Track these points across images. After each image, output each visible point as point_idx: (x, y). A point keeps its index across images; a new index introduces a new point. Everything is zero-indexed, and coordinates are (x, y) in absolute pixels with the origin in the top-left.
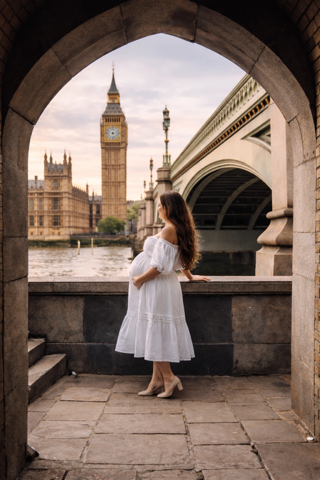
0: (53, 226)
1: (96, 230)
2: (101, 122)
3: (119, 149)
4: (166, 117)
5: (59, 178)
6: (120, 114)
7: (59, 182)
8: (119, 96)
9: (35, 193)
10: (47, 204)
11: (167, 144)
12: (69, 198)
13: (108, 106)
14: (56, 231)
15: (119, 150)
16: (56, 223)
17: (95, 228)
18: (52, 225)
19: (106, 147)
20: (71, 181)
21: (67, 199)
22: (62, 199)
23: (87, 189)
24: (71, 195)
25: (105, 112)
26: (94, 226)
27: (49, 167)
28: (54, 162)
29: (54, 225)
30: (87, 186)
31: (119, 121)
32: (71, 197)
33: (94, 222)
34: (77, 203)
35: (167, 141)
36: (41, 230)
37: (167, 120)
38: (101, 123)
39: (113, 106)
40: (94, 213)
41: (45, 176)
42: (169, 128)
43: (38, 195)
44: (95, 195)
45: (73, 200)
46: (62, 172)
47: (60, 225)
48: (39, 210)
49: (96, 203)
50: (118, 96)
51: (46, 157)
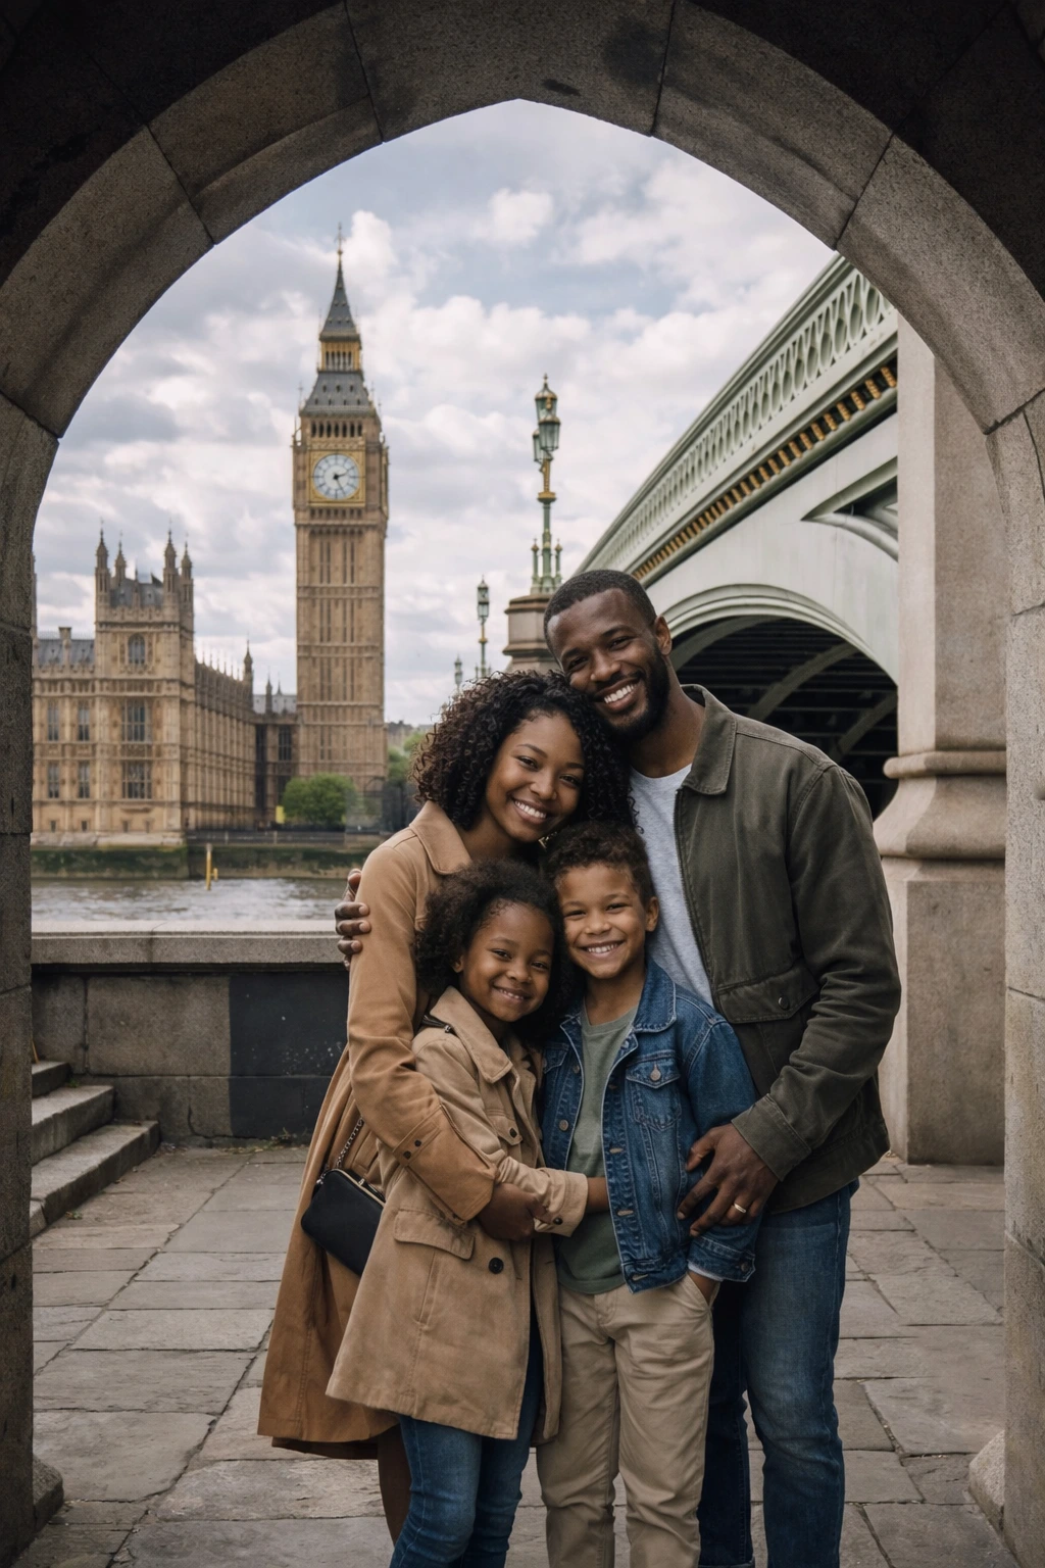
0: (127, 800)
1: (280, 816)
2: (294, 436)
3: (357, 533)
4: (544, 416)
5: (146, 629)
6: (364, 408)
7: (150, 644)
8: (360, 348)
9: (63, 680)
10: (103, 722)
11: (547, 509)
12: (183, 703)
13: (319, 379)
14: (138, 820)
15: (360, 533)
16: (137, 788)
17: (274, 809)
18: (124, 796)
19: (314, 522)
20: (192, 640)
21: (176, 704)
22: (159, 705)
23: (248, 670)
24: (192, 691)
25: (308, 403)
26: (270, 804)
27: (115, 589)
28: (130, 574)
29: (130, 796)
30: (248, 661)
31: (360, 434)
32: (189, 695)
33: (270, 789)
34: (210, 720)
35: (545, 496)
36: (82, 813)
37: (550, 426)
38: (295, 442)
39: (338, 383)
40: (272, 756)
41: (99, 624)
42: (555, 454)
43: (73, 690)
44: (274, 692)
45: (199, 709)
46: (159, 607)
47: (149, 797)
48: (75, 742)
49: (280, 722)
50: (356, 346)
51: (102, 553)
